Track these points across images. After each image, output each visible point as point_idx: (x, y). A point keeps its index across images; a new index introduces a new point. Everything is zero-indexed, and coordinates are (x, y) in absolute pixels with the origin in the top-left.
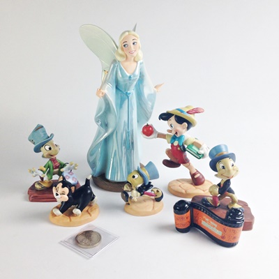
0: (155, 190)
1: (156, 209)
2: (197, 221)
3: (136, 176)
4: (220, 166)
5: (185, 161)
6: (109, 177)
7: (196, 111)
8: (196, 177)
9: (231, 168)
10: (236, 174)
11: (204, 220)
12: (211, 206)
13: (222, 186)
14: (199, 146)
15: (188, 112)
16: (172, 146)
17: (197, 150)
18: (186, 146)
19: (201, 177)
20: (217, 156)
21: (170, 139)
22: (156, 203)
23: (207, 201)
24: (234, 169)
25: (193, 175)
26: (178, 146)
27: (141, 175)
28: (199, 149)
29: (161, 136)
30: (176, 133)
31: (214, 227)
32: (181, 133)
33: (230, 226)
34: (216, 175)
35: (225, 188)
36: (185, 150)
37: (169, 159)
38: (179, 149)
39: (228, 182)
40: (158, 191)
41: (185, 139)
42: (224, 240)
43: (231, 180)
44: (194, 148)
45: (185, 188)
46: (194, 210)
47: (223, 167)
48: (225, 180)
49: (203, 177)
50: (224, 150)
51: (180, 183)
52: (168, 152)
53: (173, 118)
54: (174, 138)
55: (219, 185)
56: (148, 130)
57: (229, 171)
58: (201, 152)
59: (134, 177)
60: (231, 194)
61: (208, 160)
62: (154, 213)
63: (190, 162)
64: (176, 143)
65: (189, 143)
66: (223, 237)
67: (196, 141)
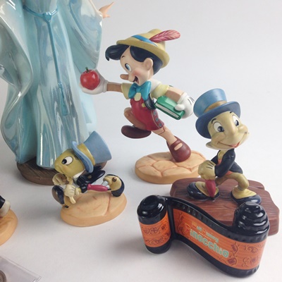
0: (110, 179)
1: (112, 210)
2: (182, 229)
3: (69, 160)
4: (214, 127)
5: (156, 126)
6: (41, 163)
7: (166, 36)
8: (176, 148)
9: (234, 128)
10: (244, 138)
11: (194, 229)
12: (203, 197)
13: (220, 161)
14: (176, 97)
15: (152, 39)
16: (133, 102)
17: (174, 105)
18: (155, 100)
19: (185, 148)
20: (208, 111)
21: (127, 92)
22: (114, 199)
23: (196, 190)
24: (239, 131)
25: (172, 147)
26: (142, 101)
27: (78, 157)
28: (176, 102)
29: (113, 87)
30: (136, 79)
31: (213, 241)
32: (144, 78)
33: (244, 241)
34: (209, 144)
35: (225, 165)
36: (153, 106)
37: (131, 125)
38: (143, 105)
39: (230, 155)
40: (114, 180)
41: (153, 87)
42: (234, 266)
43: (236, 150)
44: (168, 101)
45: (161, 168)
46: (175, 210)
47: (221, 129)
48: (225, 151)
49: (188, 148)
50: (219, 98)
51: (153, 161)
52: (128, 114)
53: (127, 53)
54: (134, 88)
55: (215, 160)
56: (90, 79)
57: (232, 134)
58: (181, 107)
59: (65, 161)
60: (237, 174)
61: (193, 119)
62: (109, 217)
63: (165, 125)
64: (138, 97)
65: (159, 94)
66: (231, 261)
67: (172, 89)
